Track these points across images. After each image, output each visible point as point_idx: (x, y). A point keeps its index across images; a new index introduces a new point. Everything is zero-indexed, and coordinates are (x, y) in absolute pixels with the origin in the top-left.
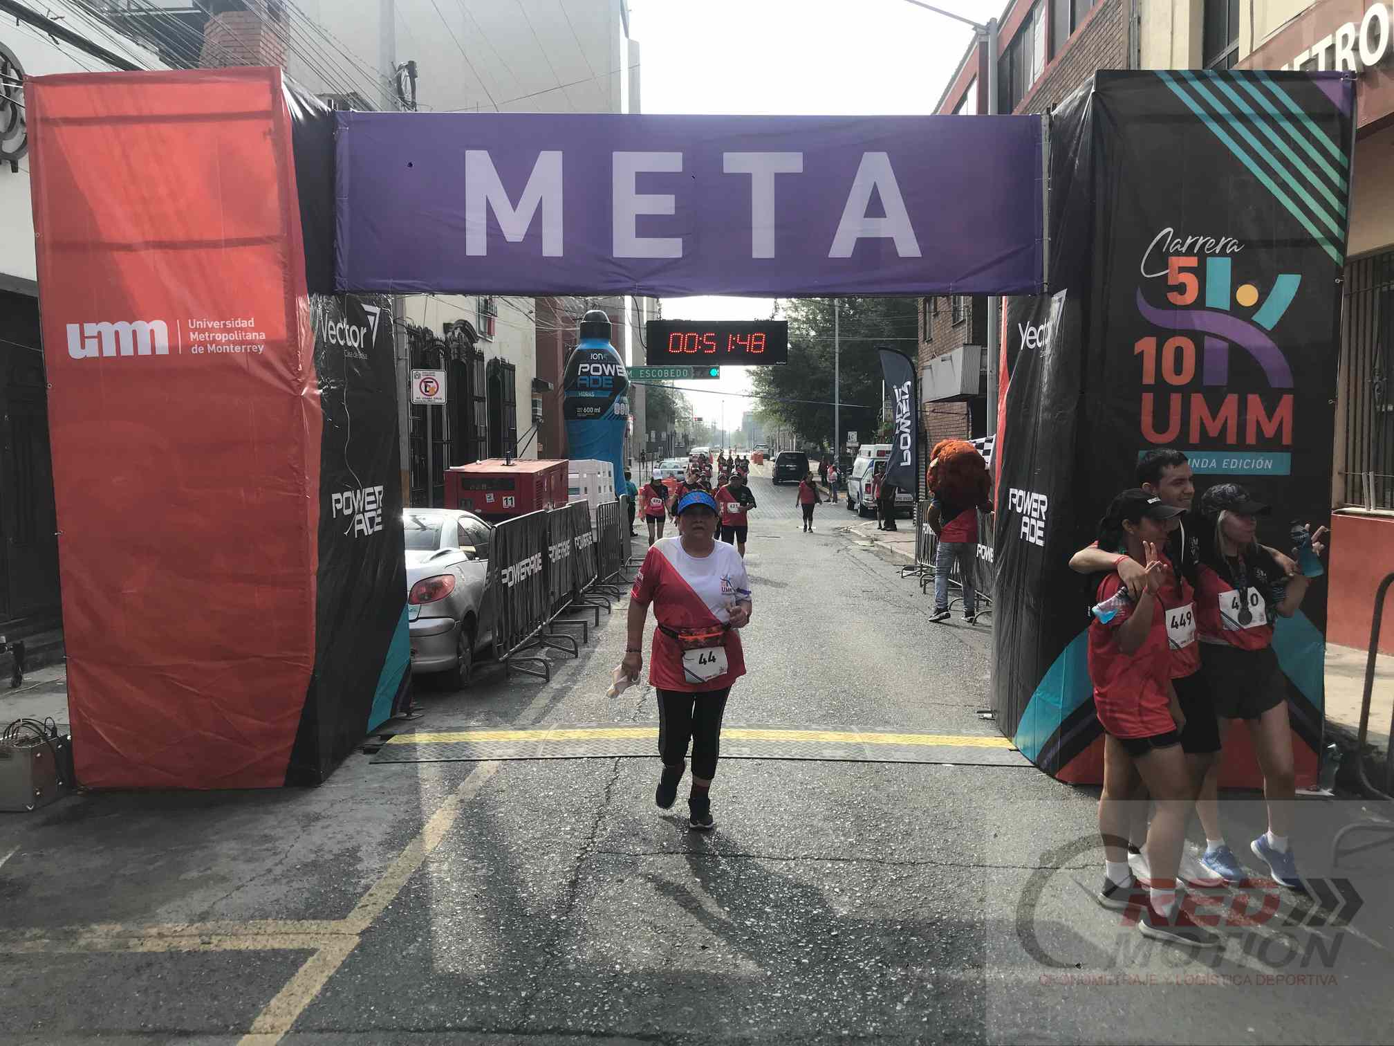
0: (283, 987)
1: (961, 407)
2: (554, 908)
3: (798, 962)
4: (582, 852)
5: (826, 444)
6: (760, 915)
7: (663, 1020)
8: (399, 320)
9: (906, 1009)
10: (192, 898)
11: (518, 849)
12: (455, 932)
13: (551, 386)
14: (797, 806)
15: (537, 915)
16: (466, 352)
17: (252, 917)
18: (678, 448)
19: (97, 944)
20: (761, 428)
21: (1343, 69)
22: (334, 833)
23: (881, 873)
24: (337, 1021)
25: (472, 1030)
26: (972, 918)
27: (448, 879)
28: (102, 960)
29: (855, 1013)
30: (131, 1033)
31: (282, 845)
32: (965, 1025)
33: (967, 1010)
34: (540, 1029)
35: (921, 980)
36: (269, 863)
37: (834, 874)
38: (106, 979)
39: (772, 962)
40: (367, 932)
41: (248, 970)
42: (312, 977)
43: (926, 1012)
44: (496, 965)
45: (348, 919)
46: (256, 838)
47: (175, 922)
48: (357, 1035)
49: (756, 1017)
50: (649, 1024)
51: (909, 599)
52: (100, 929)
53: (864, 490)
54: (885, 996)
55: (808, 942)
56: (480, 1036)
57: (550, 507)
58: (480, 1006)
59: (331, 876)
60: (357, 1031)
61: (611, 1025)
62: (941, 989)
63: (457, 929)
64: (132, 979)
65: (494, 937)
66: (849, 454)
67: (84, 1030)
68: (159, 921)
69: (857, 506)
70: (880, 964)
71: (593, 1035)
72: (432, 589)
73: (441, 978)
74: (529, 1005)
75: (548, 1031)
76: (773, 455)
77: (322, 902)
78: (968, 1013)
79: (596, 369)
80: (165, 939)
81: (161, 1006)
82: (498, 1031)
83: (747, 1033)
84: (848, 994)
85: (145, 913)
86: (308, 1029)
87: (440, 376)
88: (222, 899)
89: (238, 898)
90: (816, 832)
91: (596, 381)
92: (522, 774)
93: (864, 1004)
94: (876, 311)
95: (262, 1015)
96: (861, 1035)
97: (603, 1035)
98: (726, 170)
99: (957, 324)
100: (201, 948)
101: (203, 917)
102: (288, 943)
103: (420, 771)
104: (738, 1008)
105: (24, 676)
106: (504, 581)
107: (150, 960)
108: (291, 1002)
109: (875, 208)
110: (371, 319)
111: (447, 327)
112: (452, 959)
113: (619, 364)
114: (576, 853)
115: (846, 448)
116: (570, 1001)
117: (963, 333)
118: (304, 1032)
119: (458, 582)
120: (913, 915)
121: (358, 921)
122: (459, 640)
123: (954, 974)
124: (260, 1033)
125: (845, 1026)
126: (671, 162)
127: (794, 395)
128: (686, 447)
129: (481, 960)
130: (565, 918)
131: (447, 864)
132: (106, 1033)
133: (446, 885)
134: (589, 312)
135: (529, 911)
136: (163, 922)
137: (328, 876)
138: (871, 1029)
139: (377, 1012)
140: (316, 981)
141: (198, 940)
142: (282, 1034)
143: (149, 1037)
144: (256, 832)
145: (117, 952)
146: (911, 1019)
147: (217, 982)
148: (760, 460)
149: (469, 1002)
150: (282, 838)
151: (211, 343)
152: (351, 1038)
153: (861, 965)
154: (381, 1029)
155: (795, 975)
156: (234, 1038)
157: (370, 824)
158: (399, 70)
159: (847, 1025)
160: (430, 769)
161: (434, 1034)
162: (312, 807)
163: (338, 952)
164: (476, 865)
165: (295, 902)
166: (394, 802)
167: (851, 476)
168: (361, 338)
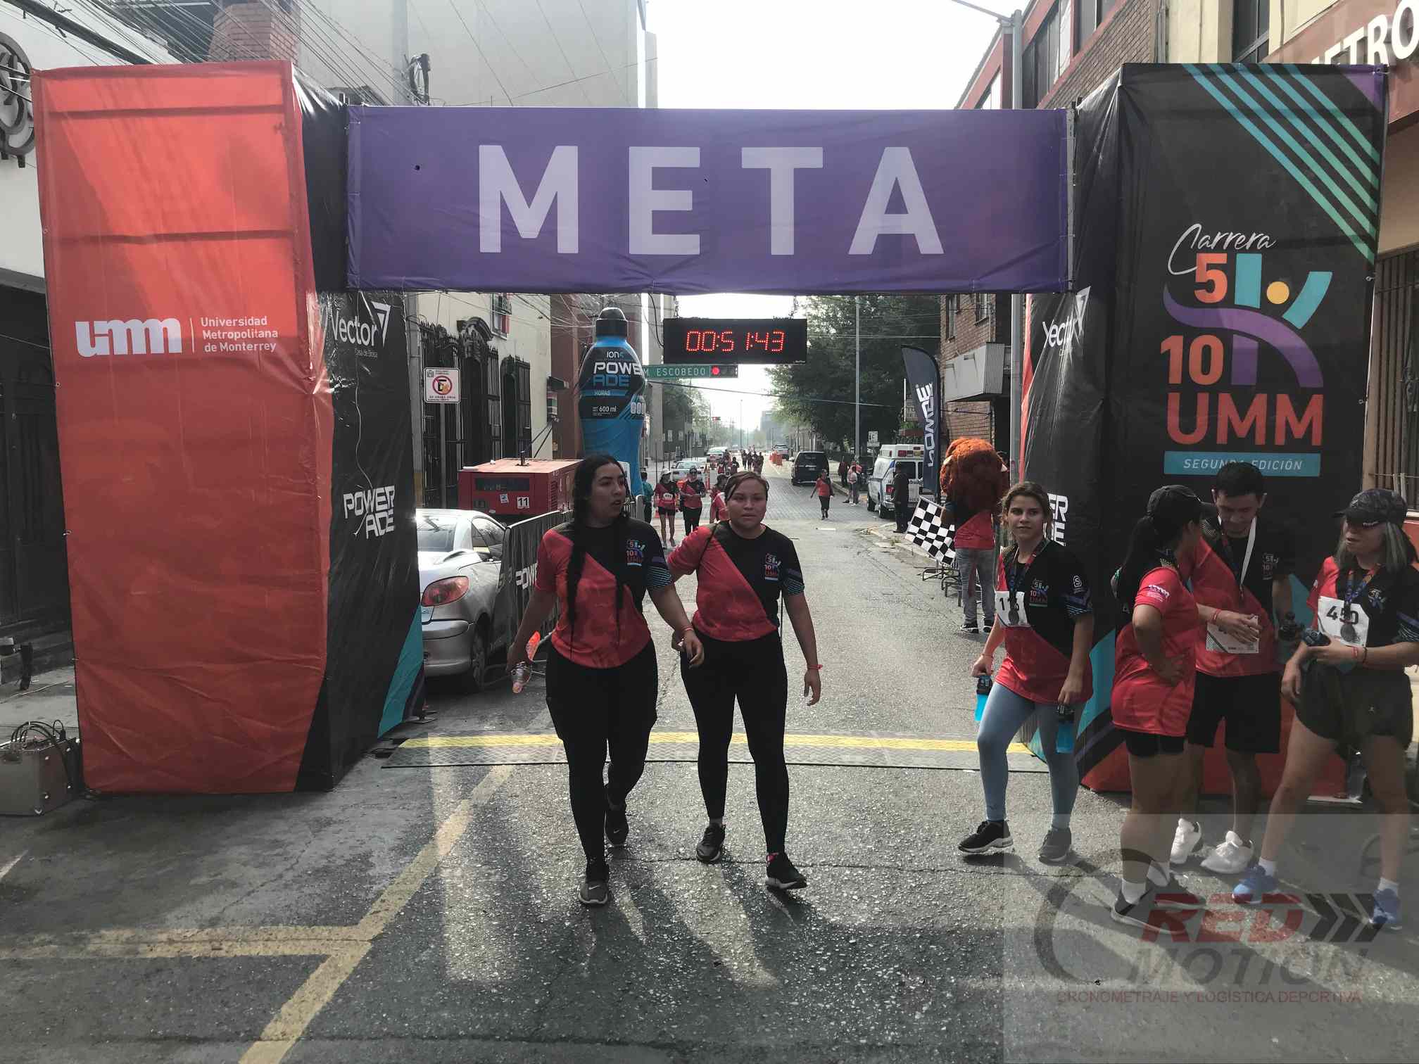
0: (294, 994)
1: (984, 406)
2: (568, 915)
3: (816, 971)
5: (846, 443)
7: (679, 1027)
8: (412, 318)
9: (925, 1019)
10: (202, 903)
11: (532, 855)
12: (467, 938)
13: (566, 385)
14: (815, 813)
15: (549, 922)
16: (480, 350)
17: (263, 923)
18: (695, 448)
19: (106, 950)
20: (780, 428)
21: (1375, 63)
22: (346, 838)
23: (901, 881)
24: (349, 1028)
25: (485, 1038)
26: (992, 927)
27: (461, 885)
28: (112, 966)
29: (873, 1022)
30: (139, 1039)
31: (293, 851)
32: (985, 1034)
33: (986, 1019)
34: (553, 1037)
35: (940, 988)
36: (280, 868)
37: (852, 882)
38: (115, 986)
39: (789, 970)
40: (380, 938)
41: (259, 977)
42: (323, 983)
43: (946, 1021)
44: (509, 972)
45: (359, 925)
46: (267, 843)
47: (186, 927)
48: (370, 1042)
49: (773, 1025)
50: (664, 1032)
51: (931, 602)
52: (110, 934)
53: (885, 491)
54: (904, 1005)
55: (826, 950)
56: (493, 1044)
58: (493, 1013)
59: (342, 882)
60: (369, 1038)
61: (626, 1033)
62: (960, 998)
63: (469, 936)
64: (142, 985)
65: (507, 944)
66: (870, 454)
67: (93, 1037)
68: (168, 927)
69: (877, 507)
70: (899, 973)
71: (608, 1043)
72: (445, 591)
73: (454, 985)
74: (543, 1013)
75: (562, 1039)
76: (792, 456)
77: (334, 908)
78: (988, 1022)
79: (612, 368)
80: (175, 945)
81: (170, 1013)
82: (512, 1039)
83: (764, 1042)
84: (866, 1003)
85: (155, 918)
86: (320, 1037)
87: (454, 375)
88: (232, 905)
89: (247, 904)
90: (834, 839)
91: (612, 380)
92: (536, 778)
93: (883, 1013)
94: (897, 309)
95: (272, 1021)
96: (879, 1044)
97: (619, 1043)
98: (744, 166)
99: (980, 322)
100: (212, 954)
101: (213, 923)
102: (299, 949)
103: (433, 776)
104: (754, 1016)
105: (32, 678)
106: (519, 583)
107: (159, 967)
108: (303, 1009)
109: (896, 204)
110: (381, 316)
111: (460, 325)
112: (465, 965)
113: (635, 362)
115: (866, 448)
116: (584, 1009)
117: (987, 331)
118: (316, 1039)
119: (472, 585)
120: (933, 923)
121: (370, 927)
122: (473, 643)
123: (974, 983)
124: (271, 1040)
125: (863, 1036)
126: (689, 157)
127: (814, 394)
128: (703, 446)
129: (494, 968)
130: (579, 925)
131: (459, 870)
132: (113, 1039)
133: (459, 892)
134: (604, 310)
135: (543, 917)
136: (173, 928)
137: (339, 882)
138: (890, 1038)
139: (389, 1019)
140: (327, 987)
141: (208, 947)
142: (293, 1041)
143: (158, 1044)
144: (267, 838)
145: (127, 957)
146: (930, 1028)
147: (228, 988)
148: (777, 460)
149: (481, 1010)
150: (291, 843)
151: (223, 341)
152: (364, 1045)
153: (880, 973)
154: (393, 1036)
155: (812, 984)
156: (244, 1045)
157: (382, 829)
158: (412, 63)
159: (865, 1034)
160: (443, 773)
161: (446, 1042)
162: (324, 812)
163: (349, 958)
164: (489, 871)
165: (306, 908)
166: (406, 806)
167: (871, 477)
168: (371, 335)
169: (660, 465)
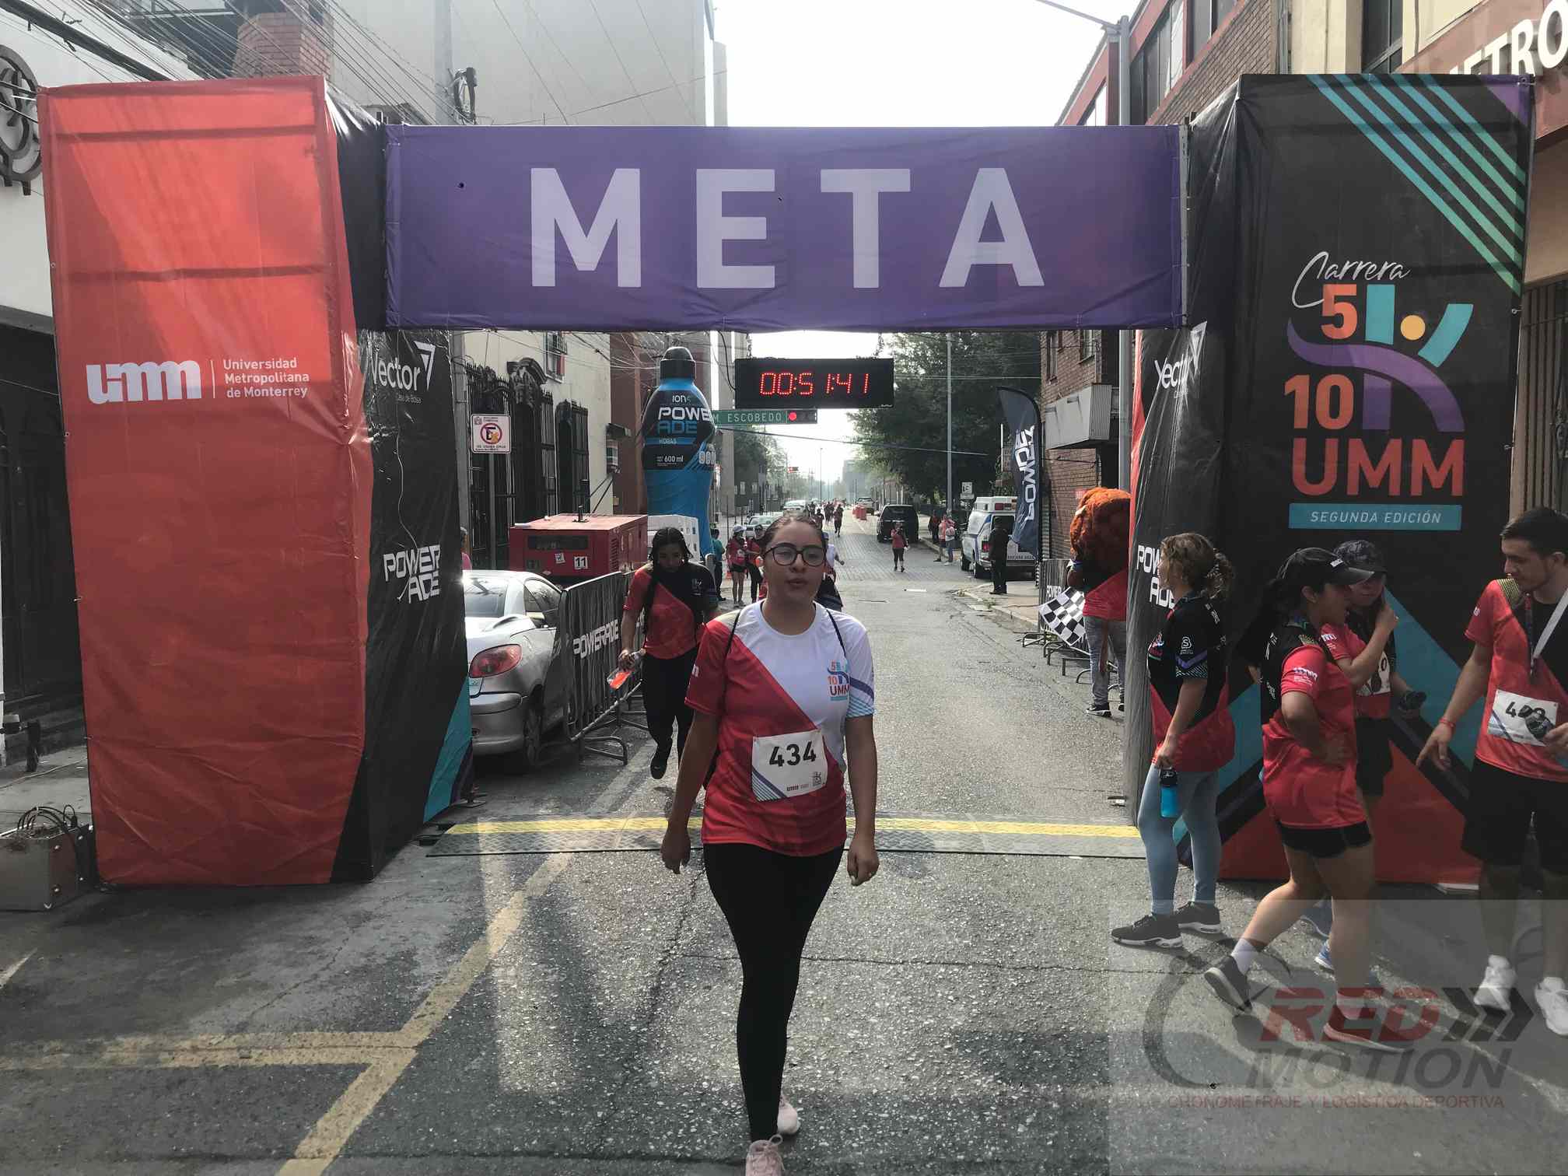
0: (330, 1107)
1: (1090, 454)
2: (634, 1018)
3: (907, 1079)
4: (665, 955)
5: (937, 496)
6: (864, 1026)
8: (457, 359)
9: (1029, 1132)
10: (229, 1006)
11: (593, 952)
12: (522, 1045)
13: (628, 432)
15: (614, 1026)
16: (532, 395)
17: (296, 1028)
18: (770, 502)
19: (123, 1059)
20: (864, 479)
21: (1520, 72)
22: (387, 934)
23: (1001, 979)
24: (392, 1145)
25: (542, 1155)
26: (1103, 1030)
27: (515, 986)
28: (130, 1076)
29: (972, 1136)
30: (161, 1158)
31: (329, 948)
32: (1095, 1150)
34: (619, 1153)
35: (1045, 1098)
36: (315, 968)
37: (947, 980)
38: (133, 1098)
39: (878, 1078)
40: (425, 1045)
41: (292, 1088)
42: (363, 1095)
43: (1052, 1135)
44: (568, 1082)
45: (402, 1030)
46: (300, 940)
47: (210, 1034)
48: (415, 1159)
49: (860, 1140)
51: (1032, 671)
52: (127, 1041)
53: (980, 548)
54: (1005, 1117)
55: (919, 1056)
56: (551, 1161)
57: (627, 568)
58: (552, 1128)
59: (384, 982)
60: (414, 1156)
61: (697, 1149)
62: (1068, 1109)
63: (524, 1042)
64: (163, 1097)
65: (566, 1050)
66: (964, 507)
67: (109, 1155)
68: (192, 1033)
69: (972, 566)
70: (999, 1081)
71: (678, 1160)
72: (496, 661)
73: (508, 1097)
74: (607, 1127)
75: (629, 1157)
76: (878, 509)
77: (374, 1012)
78: (1098, 1135)
79: (678, 413)
80: (199, 1053)
81: (195, 1128)
82: (572, 1156)
83: (850, 1158)
84: (963, 1115)
85: (178, 1024)
86: (359, 1153)
87: (504, 422)
88: (261, 1008)
89: (279, 1008)
90: (928, 933)
91: (678, 426)
92: (596, 868)
93: (982, 1125)
94: (993, 347)
95: (307, 1137)
96: (978, 1160)
97: (690, 1160)
98: (823, 190)
99: (1084, 361)
100: (240, 1063)
101: (242, 1028)
102: (336, 1057)
103: (483, 865)
104: (839, 1129)
105: (41, 758)
106: (576, 651)
107: (180, 1078)
108: (341, 1124)
109: (992, 231)
110: (425, 357)
111: (511, 367)
112: (520, 1075)
113: (703, 407)
114: (658, 956)
115: (960, 500)
116: (652, 1123)
117: (1092, 371)
118: (355, 1156)
119: (525, 653)
120: (1037, 1026)
121: (415, 1032)
122: (526, 717)
123: (1083, 1092)
124: (306, 1158)
125: (960, 1151)
126: (762, 180)
127: (901, 441)
128: (779, 500)
129: (552, 1077)
130: (645, 1029)
131: (513, 969)
132: (133, 1157)
133: (512, 992)
134: (670, 349)
135: (606, 1021)
136: (198, 1034)
137: (380, 982)
138: (990, 1153)
139: (436, 1134)
140: (367, 1099)
141: (236, 1054)
142: (330, 1159)
143: (182, 1162)
144: (301, 934)
145: (146, 1066)
146: (1035, 1142)
147: (258, 1100)
148: (861, 514)
149: (539, 1124)
150: (329, 940)
151: (248, 386)
152: (408, 1164)
153: (978, 1082)
154: (441, 1154)
155: (903, 1093)
156: (277, 1163)
157: (426, 924)
158: (456, 77)
159: (963, 1149)
160: (493, 862)
161: (499, 1159)
162: (361, 905)
163: (392, 1067)
164: (546, 970)
165: (344, 1011)
166: (454, 899)
167: (965, 533)
168: (414, 380)
169: (731, 520)
